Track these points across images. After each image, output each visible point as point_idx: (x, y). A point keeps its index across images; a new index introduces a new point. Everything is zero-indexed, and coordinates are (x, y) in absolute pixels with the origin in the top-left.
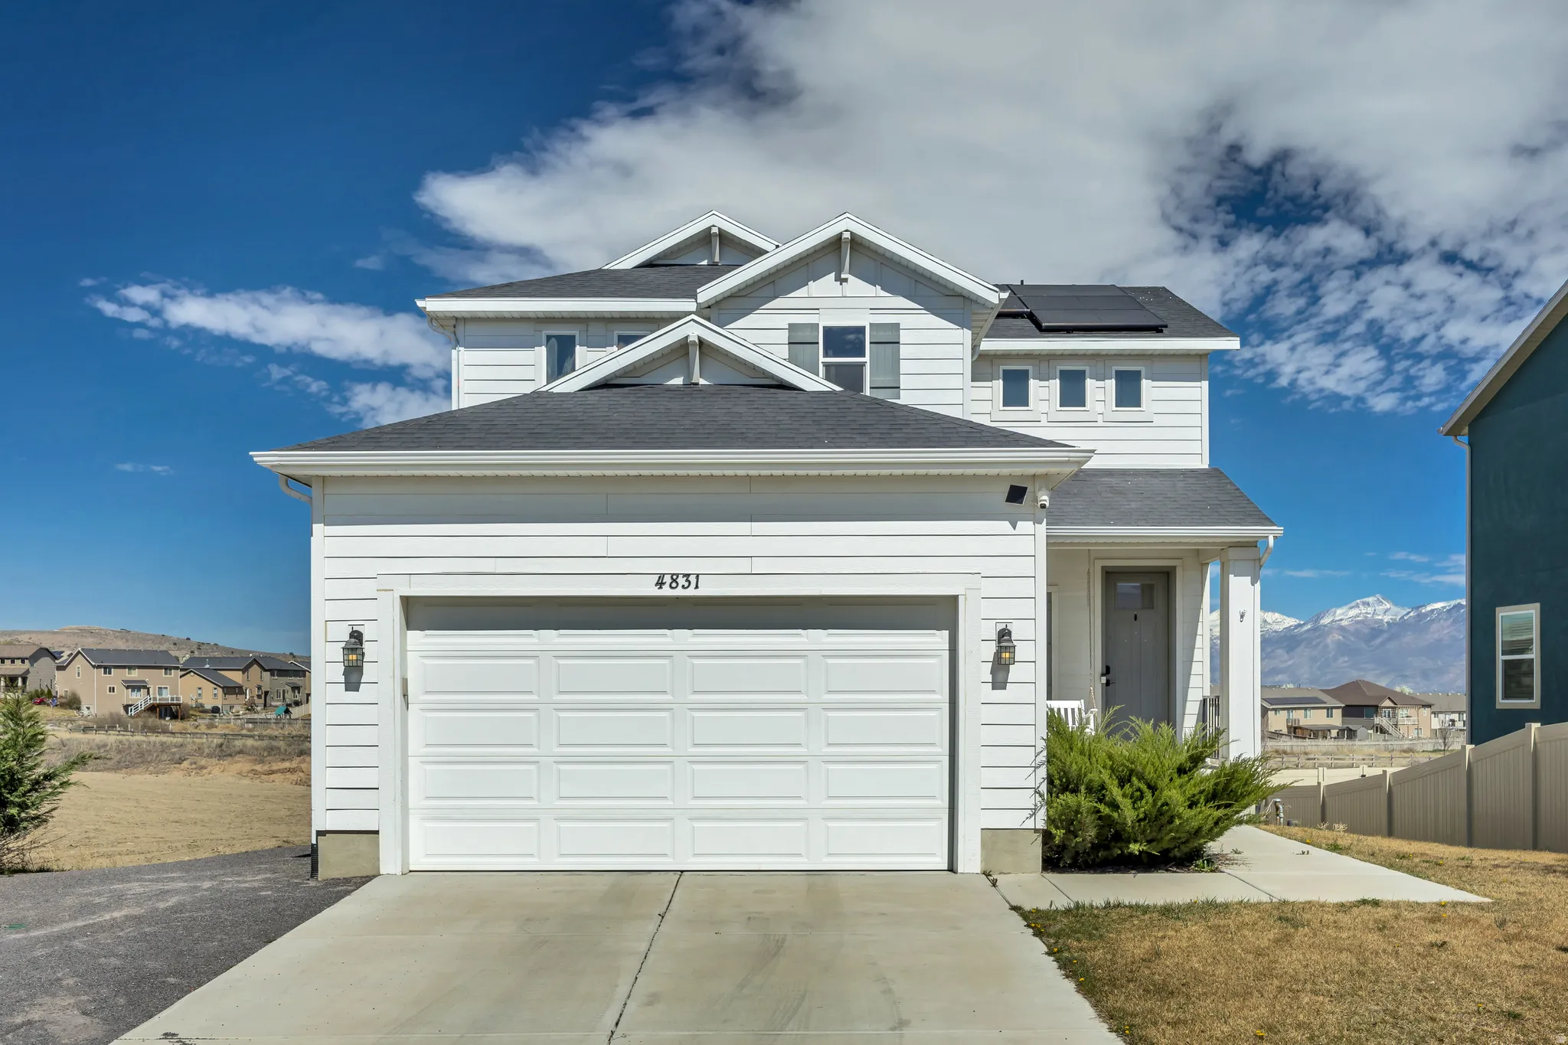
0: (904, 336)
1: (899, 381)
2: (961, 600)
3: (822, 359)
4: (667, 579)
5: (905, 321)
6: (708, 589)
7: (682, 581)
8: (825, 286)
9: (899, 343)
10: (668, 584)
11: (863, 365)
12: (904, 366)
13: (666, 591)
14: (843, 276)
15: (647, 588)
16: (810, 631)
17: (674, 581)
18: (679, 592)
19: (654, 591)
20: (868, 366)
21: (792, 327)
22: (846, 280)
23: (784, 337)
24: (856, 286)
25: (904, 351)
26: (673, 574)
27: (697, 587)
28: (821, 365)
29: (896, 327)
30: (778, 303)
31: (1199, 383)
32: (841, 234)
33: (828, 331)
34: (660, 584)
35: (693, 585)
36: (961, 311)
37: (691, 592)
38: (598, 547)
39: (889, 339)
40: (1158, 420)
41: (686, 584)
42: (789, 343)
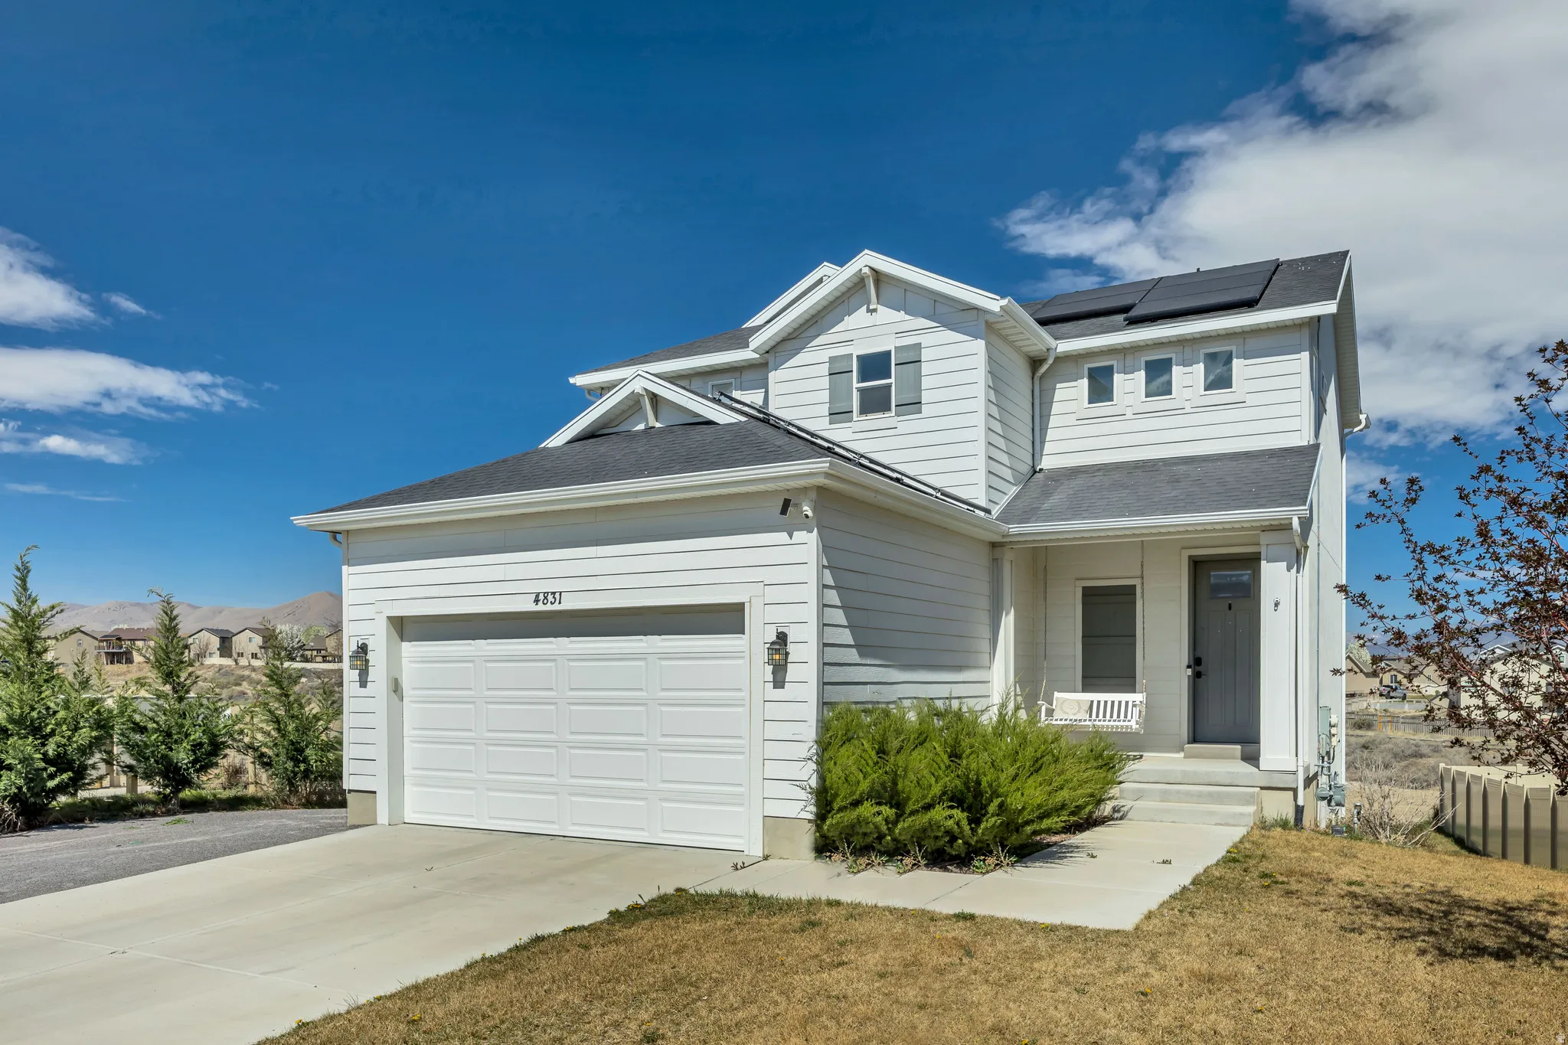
0: (925, 355)
1: (921, 396)
2: (747, 606)
3: (856, 385)
4: (541, 597)
5: (925, 340)
6: (569, 604)
7: (550, 598)
8: (859, 318)
9: (920, 361)
10: (541, 601)
11: (889, 386)
12: (926, 383)
13: (541, 607)
14: (871, 307)
15: (527, 605)
16: (649, 637)
17: (546, 598)
18: (549, 607)
19: (531, 607)
20: (893, 385)
21: (832, 360)
22: (875, 310)
23: (825, 369)
24: (885, 314)
25: (925, 369)
26: (545, 593)
27: (560, 603)
28: (855, 391)
29: (918, 347)
30: (821, 340)
31: (1299, 355)
32: (861, 270)
33: (862, 359)
34: (537, 601)
35: (558, 601)
36: (975, 323)
37: (556, 607)
38: (498, 573)
39: (912, 359)
40: (1251, 400)
41: (553, 600)
42: (830, 374)
